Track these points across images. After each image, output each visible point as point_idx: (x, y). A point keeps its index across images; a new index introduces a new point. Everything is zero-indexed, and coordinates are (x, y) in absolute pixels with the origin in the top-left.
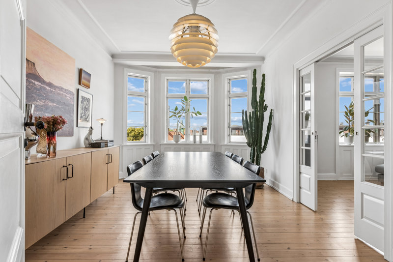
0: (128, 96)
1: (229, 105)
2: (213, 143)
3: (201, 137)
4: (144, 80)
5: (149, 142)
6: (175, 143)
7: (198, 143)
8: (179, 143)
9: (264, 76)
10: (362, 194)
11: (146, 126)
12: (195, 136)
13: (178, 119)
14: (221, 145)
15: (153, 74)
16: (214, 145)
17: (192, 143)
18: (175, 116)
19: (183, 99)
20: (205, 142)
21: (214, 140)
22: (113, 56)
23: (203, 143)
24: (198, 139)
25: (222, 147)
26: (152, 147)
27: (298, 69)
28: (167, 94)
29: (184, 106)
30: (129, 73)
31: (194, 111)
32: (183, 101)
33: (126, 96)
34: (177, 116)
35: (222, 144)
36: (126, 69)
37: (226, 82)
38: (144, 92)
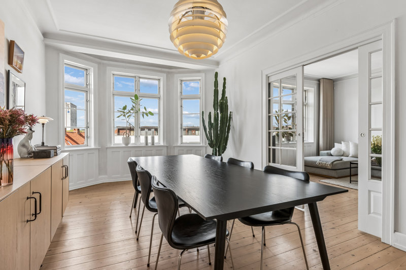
0: (65, 90)
1: (181, 106)
2: (166, 145)
3: (153, 138)
4: (85, 72)
5: (93, 146)
6: (124, 145)
7: (150, 145)
8: (129, 145)
9: (225, 79)
10: (369, 191)
11: (87, 127)
12: (146, 138)
13: (128, 119)
14: (174, 147)
15: (96, 65)
16: (167, 147)
17: (144, 145)
18: (124, 116)
19: (134, 98)
20: (157, 143)
21: (167, 142)
22: (45, 35)
23: (155, 145)
24: (150, 141)
25: (175, 148)
26: (97, 151)
27: (267, 75)
28: (113, 90)
29: (134, 105)
30: (66, 61)
31: (144, 111)
32: (133, 99)
33: (63, 89)
34: (127, 116)
35: (175, 145)
36: (61, 55)
37: (179, 82)
38: (85, 86)
